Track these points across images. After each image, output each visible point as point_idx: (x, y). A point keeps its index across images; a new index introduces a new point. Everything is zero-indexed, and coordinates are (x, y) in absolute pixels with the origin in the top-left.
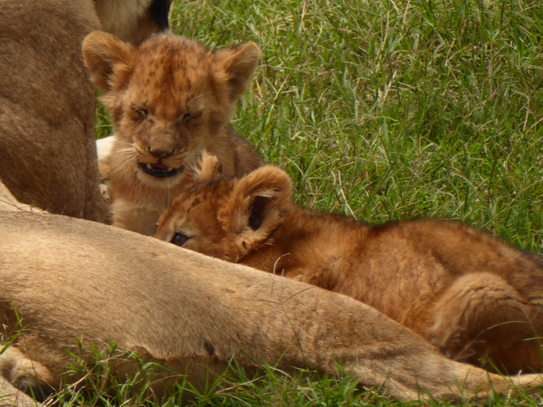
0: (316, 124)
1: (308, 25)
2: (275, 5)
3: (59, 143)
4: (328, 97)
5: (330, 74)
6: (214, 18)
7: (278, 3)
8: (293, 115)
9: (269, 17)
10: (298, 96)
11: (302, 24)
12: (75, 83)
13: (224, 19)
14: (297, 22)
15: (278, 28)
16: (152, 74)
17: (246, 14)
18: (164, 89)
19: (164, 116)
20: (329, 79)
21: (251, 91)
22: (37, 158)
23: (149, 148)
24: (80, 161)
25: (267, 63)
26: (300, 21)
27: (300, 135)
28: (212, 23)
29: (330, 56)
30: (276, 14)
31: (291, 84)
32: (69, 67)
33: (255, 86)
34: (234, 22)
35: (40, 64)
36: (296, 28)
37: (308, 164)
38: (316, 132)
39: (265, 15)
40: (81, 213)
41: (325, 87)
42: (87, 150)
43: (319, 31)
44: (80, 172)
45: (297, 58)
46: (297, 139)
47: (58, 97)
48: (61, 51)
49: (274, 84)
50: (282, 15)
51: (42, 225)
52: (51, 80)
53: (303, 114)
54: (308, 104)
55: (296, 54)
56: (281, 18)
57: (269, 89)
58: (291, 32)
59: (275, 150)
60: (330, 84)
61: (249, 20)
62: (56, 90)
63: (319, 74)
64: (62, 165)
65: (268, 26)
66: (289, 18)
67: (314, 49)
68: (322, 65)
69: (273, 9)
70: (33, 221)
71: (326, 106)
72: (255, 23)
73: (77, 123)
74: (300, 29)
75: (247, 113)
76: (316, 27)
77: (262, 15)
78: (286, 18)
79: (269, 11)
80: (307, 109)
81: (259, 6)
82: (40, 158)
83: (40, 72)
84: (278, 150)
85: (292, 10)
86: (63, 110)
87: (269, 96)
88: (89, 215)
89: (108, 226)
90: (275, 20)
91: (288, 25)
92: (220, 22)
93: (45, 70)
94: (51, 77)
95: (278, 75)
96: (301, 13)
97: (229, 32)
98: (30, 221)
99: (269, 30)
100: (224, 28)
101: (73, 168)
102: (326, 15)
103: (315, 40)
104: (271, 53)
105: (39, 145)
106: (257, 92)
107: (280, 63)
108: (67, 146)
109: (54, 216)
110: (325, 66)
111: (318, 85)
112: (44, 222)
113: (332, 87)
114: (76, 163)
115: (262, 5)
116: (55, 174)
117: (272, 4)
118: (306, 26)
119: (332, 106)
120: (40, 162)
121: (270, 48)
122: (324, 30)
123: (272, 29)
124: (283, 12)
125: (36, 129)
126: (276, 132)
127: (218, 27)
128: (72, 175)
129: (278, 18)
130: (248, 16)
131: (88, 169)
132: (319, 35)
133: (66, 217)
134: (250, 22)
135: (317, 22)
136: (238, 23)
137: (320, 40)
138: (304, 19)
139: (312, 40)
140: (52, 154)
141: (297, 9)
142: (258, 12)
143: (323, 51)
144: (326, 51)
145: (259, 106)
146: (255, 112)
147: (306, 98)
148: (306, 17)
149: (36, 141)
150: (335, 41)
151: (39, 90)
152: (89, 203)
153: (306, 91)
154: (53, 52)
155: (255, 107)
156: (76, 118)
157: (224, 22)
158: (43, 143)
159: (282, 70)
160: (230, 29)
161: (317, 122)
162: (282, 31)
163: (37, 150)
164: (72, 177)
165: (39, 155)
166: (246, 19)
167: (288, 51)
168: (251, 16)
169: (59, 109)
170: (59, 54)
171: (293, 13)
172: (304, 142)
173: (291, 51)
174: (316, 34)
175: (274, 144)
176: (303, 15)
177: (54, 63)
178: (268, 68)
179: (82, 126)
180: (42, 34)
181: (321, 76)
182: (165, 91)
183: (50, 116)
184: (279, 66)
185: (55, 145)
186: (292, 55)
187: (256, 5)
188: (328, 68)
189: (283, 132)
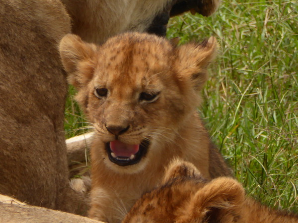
0: (278, 124)
1: (271, 31)
2: (240, 12)
3: (28, 139)
4: (289, 98)
5: (291, 77)
6: (183, 23)
7: (242, 10)
8: (256, 115)
9: (234, 23)
10: (261, 97)
11: (265, 30)
12: (44, 87)
13: (192, 24)
14: (260, 29)
15: (243, 33)
16: (113, 59)
17: (213, 20)
18: (123, 71)
19: (121, 96)
20: (289, 82)
21: (217, 92)
22: (5, 152)
23: (106, 125)
24: (50, 155)
25: (232, 66)
26: (262, 27)
27: (263, 134)
28: (181, 28)
29: (291, 60)
30: (240, 20)
31: (254, 86)
32: (38, 73)
33: (221, 88)
34: (202, 27)
35: (10, 68)
36: (260, 34)
37: (271, 161)
38: (277, 131)
39: (230, 21)
40: (53, 204)
41: (285, 90)
42: (57, 147)
43: (280, 36)
44: (50, 166)
45: (260, 62)
46: (260, 138)
47: (26, 98)
48: (30, 59)
49: (238, 85)
50: (246, 22)
51: (21, 216)
52: (19, 83)
53: (266, 114)
54: (271, 105)
55: (259, 58)
56: (245, 24)
57: (234, 90)
58: (254, 37)
59: (240, 147)
60: (290, 86)
61: (215, 25)
62: (24, 92)
63: (280, 77)
64: (32, 159)
65: (233, 31)
66: (253, 24)
67: (276, 53)
68: (283, 69)
69: (238, 16)
70: (13, 212)
71: (287, 106)
72: (221, 28)
73: (47, 121)
74: (263, 35)
75: (213, 113)
76: (278, 33)
77: (227, 21)
78: (250, 24)
79: (234, 18)
80: (269, 109)
81: (225, 13)
82: (8, 153)
83: (9, 76)
84: (242, 148)
85: (255, 17)
86: (31, 110)
87: (234, 97)
88: (60, 206)
89: (82, 217)
90: (240, 26)
91: (251, 30)
92: (188, 27)
93: (14, 74)
94: (20, 80)
95: (242, 77)
96: (264, 19)
97: (197, 37)
98: (10, 212)
99: (234, 35)
100: (192, 34)
101: (43, 162)
102: (287, 22)
103: (277, 44)
104: (236, 56)
105: (8, 141)
106: (222, 93)
107: (244, 66)
108: (37, 142)
109: (33, 207)
110: (286, 69)
111: (279, 87)
112: (23, 213)
113: (293, 89)
114: (45, 157)
115: (228, 11)
116: (24, 168)
117: (237, 11)
118: (268, 32)
119: (293, 107)
120: (8, 156)
121: (235, 52)
122: (285, 36)
123: (237, 34)
124: (247, 19)
125: (4, 126)
126: (240, 130)
127: (186, 32)
128: (41, 169)
129: (242, 24)
130: (215, 22)
131: (58, 163)
132: (281, 41)
133: (44, 209)
134: (216, 27)
135: (279, 28)
136: (205, 28)
137: (281, 45)
138: (267, 25)
139: (274, 45)
140: (21, 149)
141: (260, 16)
142: (223, 18)
143: (284, 55)
144: (287, 55)
145: (225, 106)
146: (221, 112)
147: (268, 99)
148: (269, 24)
149: (4, 137)
150: (295, 46)
151: (8, 92)
152: (61, 195)
153: (268, 93)
154: (23, 58)
155: (221, 107)
156: (45, 117)
157: (192, 27)
158: (11, 139)
159: (246, 73)
160: (197, 34)
161: (279, 122)
162: (246, 37)
163: (6, 146)
164: (42, 170)
165: (7, 150)
166: (212, 24)
167: (251, 55)
168: (218, 22)
169: (28, 110)
170: (28, 61)
171: (256, 20)
172: (267, 140)
173: (254, 55)
174: (277, 39)
175: (238, 142)
176: (266, 22)
177: (22, 68)
178: (233, 71)
179: (52, 124)
180: (11, 44)
181: (283, 79)
182: (124, 73)
183: (17, 115)
184: (243, 69)
185: (24, 142)
186: (256, 59)
187: (222, 11)
188: (288, 72)
189: (248, 130)
